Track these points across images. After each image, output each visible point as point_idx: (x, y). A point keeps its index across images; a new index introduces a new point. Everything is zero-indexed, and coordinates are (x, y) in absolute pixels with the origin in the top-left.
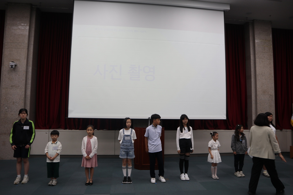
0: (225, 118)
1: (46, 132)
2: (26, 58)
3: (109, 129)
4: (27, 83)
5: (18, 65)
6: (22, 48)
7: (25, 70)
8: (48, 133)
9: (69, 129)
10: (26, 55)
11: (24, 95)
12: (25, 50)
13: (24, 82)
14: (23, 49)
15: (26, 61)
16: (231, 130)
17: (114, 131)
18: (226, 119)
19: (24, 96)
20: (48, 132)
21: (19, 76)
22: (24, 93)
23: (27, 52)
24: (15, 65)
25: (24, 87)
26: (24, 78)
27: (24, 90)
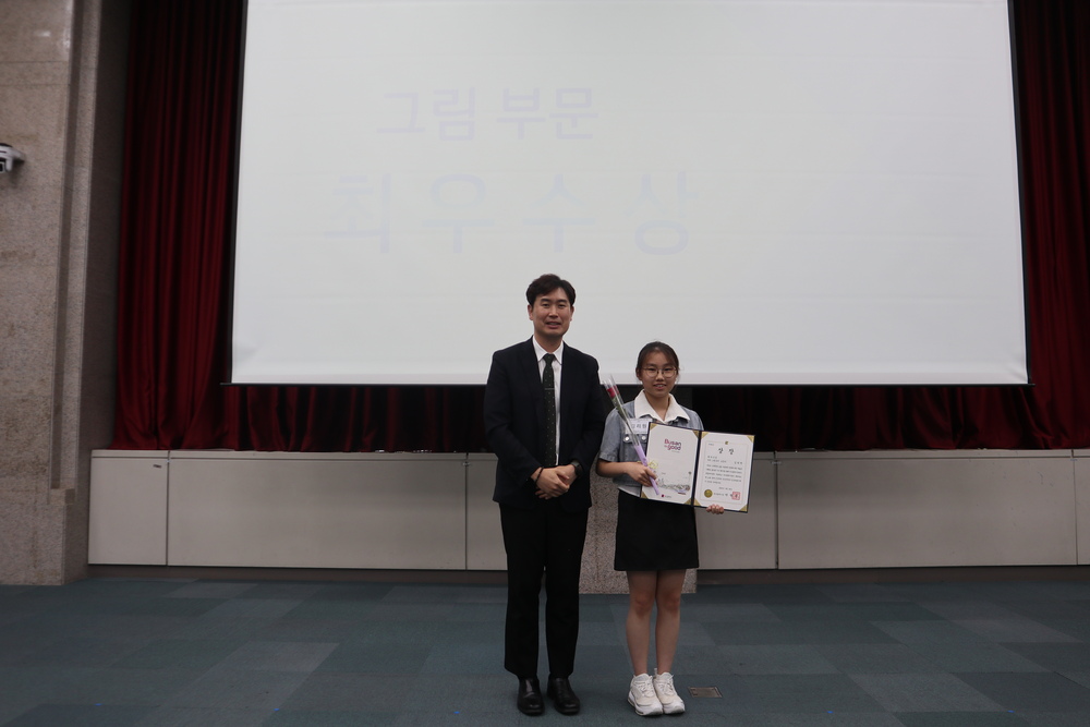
0: (1021, 377)
1: (158, 462)
2: (64, 128)
3: (439, 448)
4: (71, 240)
5: (31, 161)
6: (47, 85)
7: (60, 183)
8: (164, 468)
9: (261, 449)
10: (65, 115)
11: (54, 292)
12: (61, 93)
13: (56, 233)
14: (49, 89)
15: (62, 140)
16: (1047, 448)
17: (463, 456)
18: (1026, 383)
19: (54, 299)
20: (163, 462)
21: (34, 207)
22: (53, 284)
23: (66, 100)
24: (18, 163)
25: (54, 259)
26: (56, 219)
27: (54, 270)
